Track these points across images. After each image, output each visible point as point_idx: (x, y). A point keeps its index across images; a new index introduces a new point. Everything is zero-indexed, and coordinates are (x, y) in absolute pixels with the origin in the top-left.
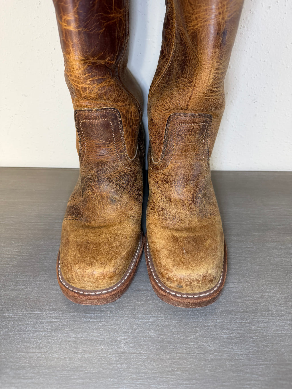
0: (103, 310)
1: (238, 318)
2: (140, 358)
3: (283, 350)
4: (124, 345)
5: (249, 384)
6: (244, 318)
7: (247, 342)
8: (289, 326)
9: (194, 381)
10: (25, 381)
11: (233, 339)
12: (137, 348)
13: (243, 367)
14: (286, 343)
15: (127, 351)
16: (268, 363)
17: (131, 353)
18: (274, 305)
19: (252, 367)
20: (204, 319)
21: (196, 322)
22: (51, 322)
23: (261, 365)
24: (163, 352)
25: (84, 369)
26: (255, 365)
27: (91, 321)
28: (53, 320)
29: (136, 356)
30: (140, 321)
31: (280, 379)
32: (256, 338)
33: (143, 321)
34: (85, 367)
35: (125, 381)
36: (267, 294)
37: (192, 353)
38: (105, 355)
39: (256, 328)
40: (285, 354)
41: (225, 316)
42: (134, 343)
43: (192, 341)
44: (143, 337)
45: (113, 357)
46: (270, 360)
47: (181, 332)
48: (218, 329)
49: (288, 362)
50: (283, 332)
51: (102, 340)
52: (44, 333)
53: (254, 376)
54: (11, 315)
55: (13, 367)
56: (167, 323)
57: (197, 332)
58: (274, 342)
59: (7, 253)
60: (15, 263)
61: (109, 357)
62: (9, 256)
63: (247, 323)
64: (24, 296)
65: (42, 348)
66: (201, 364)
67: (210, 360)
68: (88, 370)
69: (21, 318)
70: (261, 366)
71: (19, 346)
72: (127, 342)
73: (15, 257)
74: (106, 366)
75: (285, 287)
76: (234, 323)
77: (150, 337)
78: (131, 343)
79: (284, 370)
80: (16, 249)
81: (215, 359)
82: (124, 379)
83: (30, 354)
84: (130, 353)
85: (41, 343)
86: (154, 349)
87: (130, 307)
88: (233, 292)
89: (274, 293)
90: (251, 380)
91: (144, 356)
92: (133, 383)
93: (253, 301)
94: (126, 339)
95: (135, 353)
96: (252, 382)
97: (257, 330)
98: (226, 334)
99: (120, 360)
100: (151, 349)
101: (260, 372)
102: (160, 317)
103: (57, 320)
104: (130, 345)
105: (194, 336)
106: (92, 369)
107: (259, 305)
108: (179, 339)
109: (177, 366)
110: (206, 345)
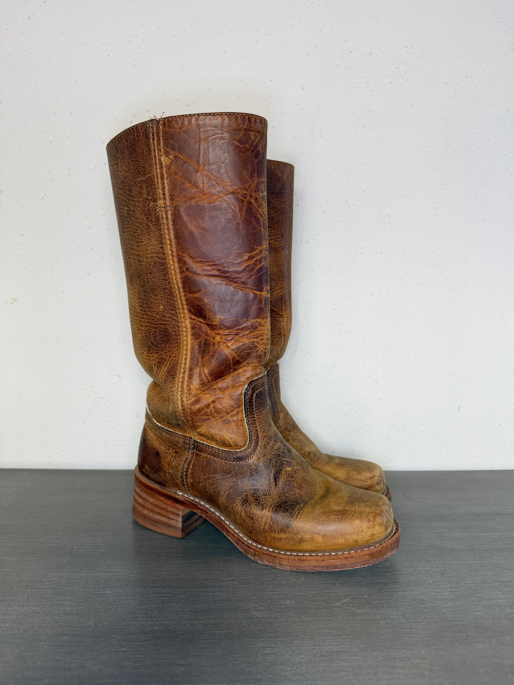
0: (224, 586)
3: (445, 610)
4: (256, 612)
5: (409, 637)
7: (401, 605)
8: (449, 592)
9: (344, 636)
10: (139, 643)
11: (385, 604)
13: (400, 625)
14: (447, 605)
15: (260, 617)
16: (429, 620)
17: (266, 618)
18: (430, 577)
19: (411, 624)
20: (348, 590)
21: (339, 592)
22: (161, 597)
24: (304, 616)
26: (414, 623)
27: (211, 594)
28: (163, 595)
30: (271, 593)
31: (444, 632)
32: (413, 602)
33: (274, 593)
34: (211, 630)
35: (262, 639)
36: (420, 568)
37: (339, 616)
38: (234, 620)
39: (410, 595)
40: (448, 613)
41: (373, 587)
43: (337, 607)
44: (277, 605)
45: (244, 621)
46: (431, 619)
47: (323, 600)
48: (366, 597)
49: (451, 619)
50: (443, 597)
51: (227, 609)
52: (154, 605)
53: (413, 630)
54: (109, 592)
55: (121, 633)
56: (304, 594)
57: (341, 599)
58: (434, 605)
59: (90, 542)
60: (103, 551)
61: (239, 621)
62: (94, 545)
64: (121, 577)
65: (154, 617)
66: (350, 624)
68: (215, 633)
69: (121, 594)
70: (421, 623)
71: (124, 617)
73: (101, 545)
74: (236, 628)
75: (440, 563)
77: (286, 605)
78: (263, 610)
79: (448, 625)
80: (101, 539)
81: (366, 620)
83: (140, 622)
84: (263, 618)
85: (152, 613)
86: (292, 614)
87: (258, 583)
88: (379, 568)
89: (429, 568)
90: (412, 634)
91: (282, 619)
94: (257, 607)
96: (413, 635)
97: (412, 596)
99: (252, 623)
100: (288, 614)
101: (420, 627)
103: (168, 595)
104: (263, 612)
105: (339, 603)
106: (220, 632)
107: (412, 577)
108: (321, 605)
109: (321, 626)
110: (353, 609)
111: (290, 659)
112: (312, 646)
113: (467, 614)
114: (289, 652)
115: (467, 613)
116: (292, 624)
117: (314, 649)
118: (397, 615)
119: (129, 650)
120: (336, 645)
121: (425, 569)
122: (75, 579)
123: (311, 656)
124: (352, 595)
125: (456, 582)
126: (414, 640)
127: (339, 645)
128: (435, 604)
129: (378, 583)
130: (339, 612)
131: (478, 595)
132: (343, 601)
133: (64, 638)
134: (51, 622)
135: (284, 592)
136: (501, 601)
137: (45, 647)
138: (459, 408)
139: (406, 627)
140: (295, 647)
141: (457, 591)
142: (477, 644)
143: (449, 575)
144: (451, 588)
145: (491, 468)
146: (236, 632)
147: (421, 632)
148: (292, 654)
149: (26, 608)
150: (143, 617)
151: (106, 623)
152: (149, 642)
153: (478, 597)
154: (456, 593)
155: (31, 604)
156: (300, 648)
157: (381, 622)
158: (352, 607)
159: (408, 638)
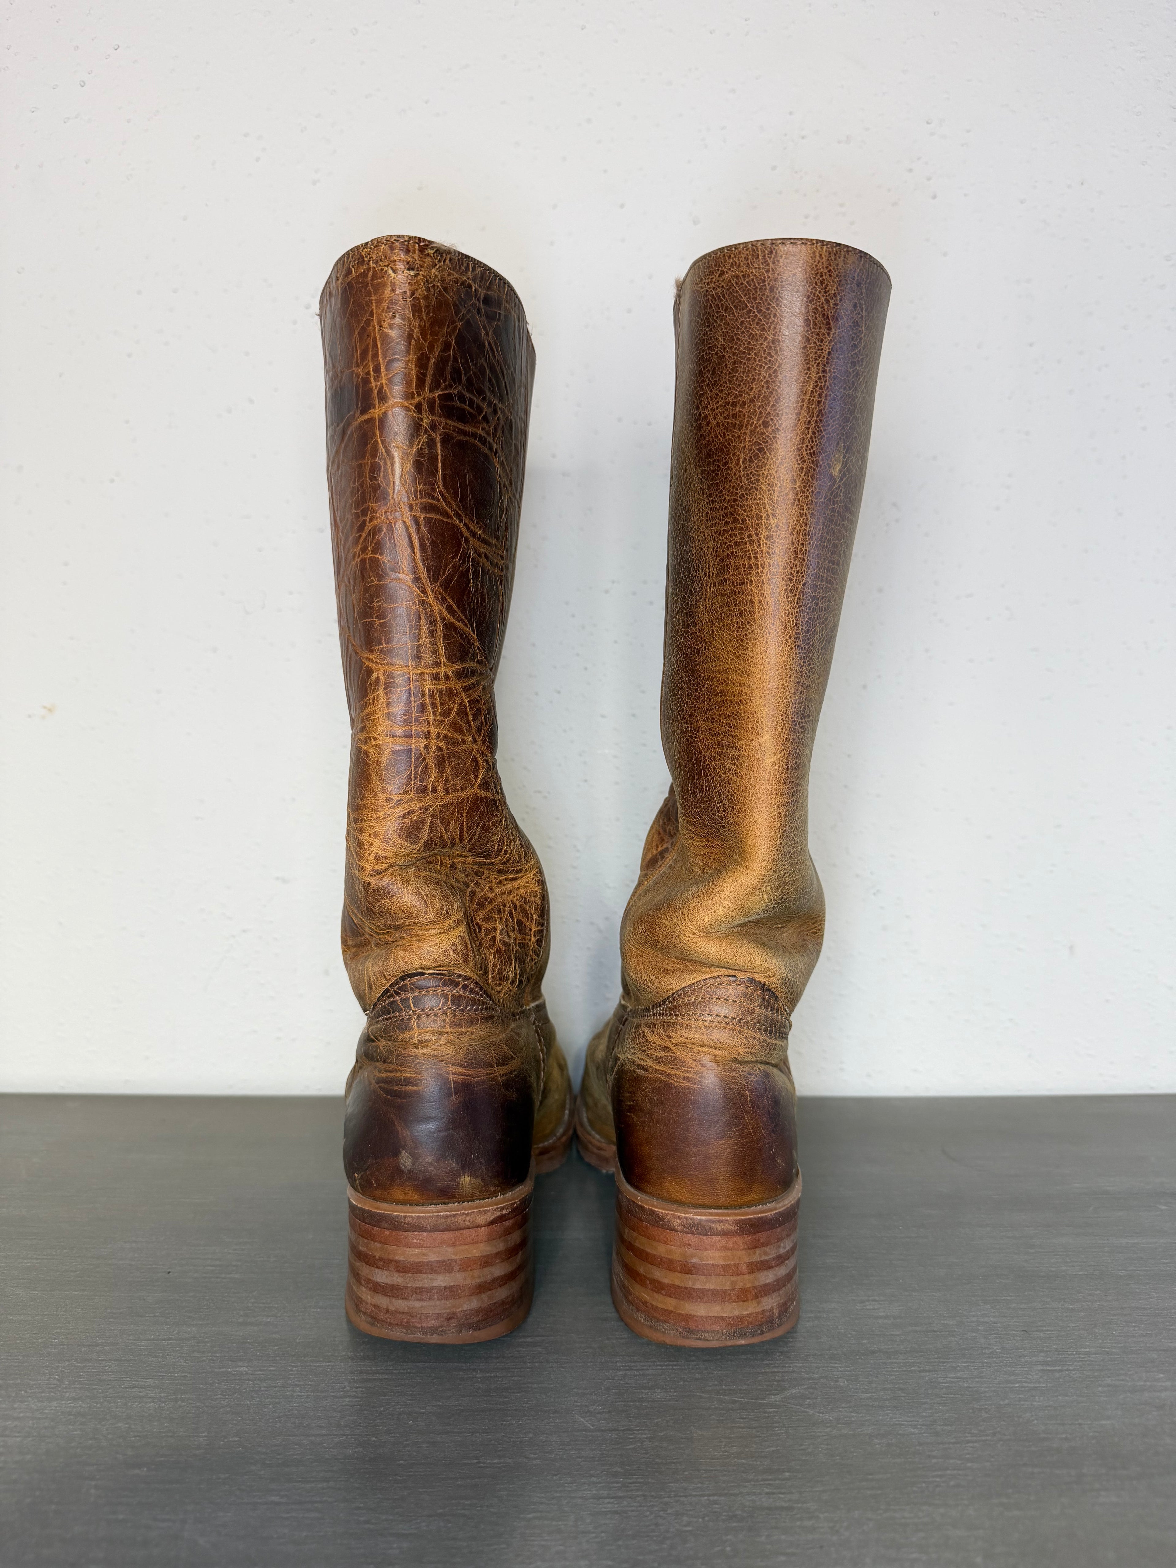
0: (512, 1357)
1: (896, 1363)
2: (631, 1438)
3: (1028, 1415)
4: (582, 1417)
5: (941, 1476)
6: (913, 1363)
7: (925, 1403)
8: (1040, 1374)
9: (787, 1474)
10: (308, 1486)
11: (887, 1400)
12: (618, 1421)
13: (920, 1448)
14: (1035, 1403)
15: (592, 1428)
16: (989, 1438)
17: (604, 1431)
18: (996, 1338)
19: (947, 1446)
20: (800, 1367)
21: (778, 1372)
22: (365, 1380)
23: (968, 1442)
24: (694, 1426)
25: (475, 1461)
26: (953, 1443)
27: (479, 1375)
28: (370, 1377)
29: (617, 1434)
30: (621, 1373)
31: (1025, 1465)
32: (952, 1396)
33: (629, 1373)
34: (477, 1458)
35: (593, 1479)
36: (974, 1319)
37: (777, 1427)
38: (531, 1435)
39: (948, 1379)
40: (1036, 1422)
41: (860, 1361)
42: (609, 1412)
43: (772, 1406)
44: (634, 1401)
45: (555, 1438)
46: (994, 1434)
47: (740, 1390)
48: (842, 1383)
49: (1042, 1435)
50: (1026, 1385)
51: (516, 1410)
52: (347, 1399)
53: (952, 1461)
54: (245, 1369)
55: (268, 1462)
56: (698, 1376)
57: (784, 1389)
58: (1002, 1403)
59: (209, 1256)
60: (237, 1276)
61: (543, 1438)
62: (217, 1263)
63: (920, 1372)
64: (275, 1336)
65: (346, 1426)
66: (801, 1445)
67: (826, 1437)
68: (484, 1463)
69: (274, 1374)
70: (970, 1445)
71: (278, 1425)
72: (589, 1411)
73: (234, 1263)
74: (535, 1454)
75: (1022, 1306)
76: (887, 1371)
77: (653, 1401)
78: (599, 1413)
79: (1033, 1449)
80: (235, 1250)
81: (841, 1436)
82: (592, 1476)
83: (312, 1438)
84: (600, 1430)
85: (342, 1418)
86: (667, 1421)
89: (994, 1317)
90: (947, 1469)
91: (642, 1434)
92: (617, 1483)
93: (935, 1331)
94: (586, 1406)
95: (615, 1430)
96: (949, 1472)
97: (952, 1382)
98: (867, 1391)
99: (572, 1443)
100: (657, 1422)
101: (968, 1454)
102: (675, 1365)
103: (381, 1377)
104: (599, 1416)
105: (778, 1398)
106: (496, 1461)
107: (953, 1339)
108: (736, 1402)
109: (735, 1449)
110: (811, 1412)
111: (657, 1525)
112: (709, 1495)
113: (1080, 1424)
114: (656, 1509)
115: (1080, 1421)
116: (665, 1444)
117: (716, 1502)
118: (915, 1427)
119: (284, 1500)
120: (767, 1493)
121: (986, 1319)
122: (170, 1339)
123: (707, 1519)
124: (809, 1379)
125: (1056, 1350)
126: (952, 1483)
127: (773, 1493)
128: (1006, 1401)
129: (873, 1352)
130: (776, 1419)
131: (1108, 1381)
132: (788, 1393)
133: (137, 1471)
134: (110, 1436)
135: (650, 1372)
136: (1163, 1395)
137: (93, 1491)
138: (1071, 948)
139: (934, 1453)
140: (669, 1497)
141: (1061, 1371)
142: (1103, 1493)
143: (1042, 1334)
144: (1047, 1363)
145: (1152, 1088)
146: (534, 1462)
147: (969, 1465)
148: (661, 1513)
149: (55, 1403)
150: (321, 1427)
151: (237, 1439)
152: (331, 1484)
153: (1109, 1385)
154: (1057, 1375)
155: (67, 1394)
156: (682, 1499)
157: (876, 1441)
158: (809, 1406)
159: (938, 1480)
